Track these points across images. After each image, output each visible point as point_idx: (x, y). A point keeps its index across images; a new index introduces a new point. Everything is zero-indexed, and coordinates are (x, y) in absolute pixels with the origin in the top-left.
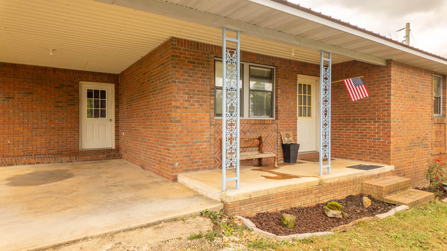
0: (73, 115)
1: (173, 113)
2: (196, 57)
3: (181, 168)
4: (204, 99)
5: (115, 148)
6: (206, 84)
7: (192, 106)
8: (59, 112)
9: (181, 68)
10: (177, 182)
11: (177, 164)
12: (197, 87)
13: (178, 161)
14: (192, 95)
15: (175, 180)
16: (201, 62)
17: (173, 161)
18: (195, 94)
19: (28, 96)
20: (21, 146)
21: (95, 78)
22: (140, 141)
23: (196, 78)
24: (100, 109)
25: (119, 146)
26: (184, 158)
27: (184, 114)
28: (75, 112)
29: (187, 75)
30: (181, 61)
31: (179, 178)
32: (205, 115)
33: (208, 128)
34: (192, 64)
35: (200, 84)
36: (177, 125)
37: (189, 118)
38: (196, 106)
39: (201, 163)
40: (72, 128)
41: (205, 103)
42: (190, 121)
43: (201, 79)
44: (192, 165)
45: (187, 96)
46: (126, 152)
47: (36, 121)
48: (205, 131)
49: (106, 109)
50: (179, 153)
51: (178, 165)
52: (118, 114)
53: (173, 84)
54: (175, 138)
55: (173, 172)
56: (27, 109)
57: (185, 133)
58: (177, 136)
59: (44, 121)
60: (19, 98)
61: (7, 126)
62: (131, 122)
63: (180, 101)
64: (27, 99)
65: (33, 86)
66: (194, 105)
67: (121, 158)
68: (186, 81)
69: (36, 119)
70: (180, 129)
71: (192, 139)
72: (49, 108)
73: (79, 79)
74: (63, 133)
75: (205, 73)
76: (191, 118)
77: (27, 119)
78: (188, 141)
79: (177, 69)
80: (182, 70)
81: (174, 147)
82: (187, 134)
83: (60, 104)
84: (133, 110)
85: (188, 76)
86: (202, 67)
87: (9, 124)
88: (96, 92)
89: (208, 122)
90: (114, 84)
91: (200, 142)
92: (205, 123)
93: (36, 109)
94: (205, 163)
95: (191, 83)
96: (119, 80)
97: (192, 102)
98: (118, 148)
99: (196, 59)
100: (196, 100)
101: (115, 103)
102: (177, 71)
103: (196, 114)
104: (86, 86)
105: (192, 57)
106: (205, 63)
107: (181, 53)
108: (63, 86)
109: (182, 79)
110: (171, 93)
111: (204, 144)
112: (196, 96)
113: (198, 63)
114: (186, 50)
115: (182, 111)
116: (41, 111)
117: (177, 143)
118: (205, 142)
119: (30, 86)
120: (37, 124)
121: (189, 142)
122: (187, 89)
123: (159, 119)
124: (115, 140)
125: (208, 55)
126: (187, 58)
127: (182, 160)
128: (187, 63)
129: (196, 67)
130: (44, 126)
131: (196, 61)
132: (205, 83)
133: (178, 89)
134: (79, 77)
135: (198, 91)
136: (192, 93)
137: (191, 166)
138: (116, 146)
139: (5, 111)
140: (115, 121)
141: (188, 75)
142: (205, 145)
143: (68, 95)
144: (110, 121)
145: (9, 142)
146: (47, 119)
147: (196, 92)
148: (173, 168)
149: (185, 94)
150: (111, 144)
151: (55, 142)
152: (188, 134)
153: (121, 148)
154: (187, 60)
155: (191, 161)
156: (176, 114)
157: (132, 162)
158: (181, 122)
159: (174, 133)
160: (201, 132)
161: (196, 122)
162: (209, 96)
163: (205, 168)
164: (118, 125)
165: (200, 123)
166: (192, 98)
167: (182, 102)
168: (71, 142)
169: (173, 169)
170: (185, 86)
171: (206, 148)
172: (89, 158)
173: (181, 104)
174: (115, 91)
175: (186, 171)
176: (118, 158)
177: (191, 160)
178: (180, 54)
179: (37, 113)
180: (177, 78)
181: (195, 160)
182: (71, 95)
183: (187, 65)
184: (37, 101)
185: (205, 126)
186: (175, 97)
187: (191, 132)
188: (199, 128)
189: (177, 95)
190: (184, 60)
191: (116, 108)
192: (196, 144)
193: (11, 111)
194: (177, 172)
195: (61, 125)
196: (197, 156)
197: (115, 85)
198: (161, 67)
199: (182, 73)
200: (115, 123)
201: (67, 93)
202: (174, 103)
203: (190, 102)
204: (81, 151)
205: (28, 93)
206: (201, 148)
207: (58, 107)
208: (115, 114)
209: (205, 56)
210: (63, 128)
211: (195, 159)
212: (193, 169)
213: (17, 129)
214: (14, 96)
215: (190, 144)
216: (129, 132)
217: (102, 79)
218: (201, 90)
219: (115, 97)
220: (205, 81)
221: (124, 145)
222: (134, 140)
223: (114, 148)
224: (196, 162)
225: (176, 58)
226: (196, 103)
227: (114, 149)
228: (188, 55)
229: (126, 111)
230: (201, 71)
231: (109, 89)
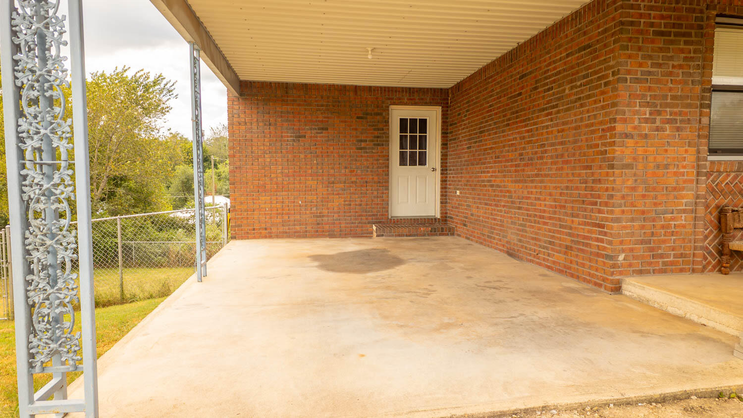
0: (381, 161)
1: (617, 148)
2: (672, 21)
3: (630, 265)
4: (686, 114)
5: (442, 217)
6: (692, 81)
7: (658, 131)
8: (362, 156)
9: (640, 49)
10: (621, 294)
11: (621, 257)
12: (670, 89)
13: (623, 251)
14: (658, 108)
15: (617, 289)
16: (683, 30)
17: (613, 250)
18: (668, 105)
19: (322, 133)
20: (315, 209)
21: (412, 97)
22: (504, 206)
23: (671, 70)
24: (418, 150)
25: (446, 213)
26: (636, 244)
27: (640, 150)
28: (384, 156)
29: (649, 62)
30: (640, 32)
31: (624, 286)
32: (686, 151)
33: (691, 181)
34: (663, 38)
35: (680, 82)
36: (625, 174)
37: (651, 159)
38: (668, 132)
39: (672, 259)
40: (379, 182)
41: (688, 124)
42: (652, 165)
43: (681, 71)
44: (652, 260)
45: (648, 110)
46: (465, 225)
47: (332, 172)
48: (683, 189)
49: (427, 151)
50: (627, 233)
51: (624, 259)
52: (446, 159)
53: (620, 85)
54: (619, 201)
55: (612, 274)
56: (321, 152)
57: (641, 191)
58: (623, 197)
59: (343, 171)
60: (311, 137)
61: (298, 178)
62: (478, 172)
63: (632, 120)
64: (320, 137)
65: (328, 118)
66: (664, 130)
67: (453, 234)
68: (649, 78)
69: (333, 168)
70: (630, 183)
71: (655, 204)
72: (349, 151)
73: (389, 101)
74: (367, 190)
75: (692, 55)
76: (655, 158)
77: (322, 168)
78: (645, 208)
79: (629, 52)
80: (640, 53)
81: (618, 220)
82: (644, 193)
83: (363, 145)
84: (485, 150)
85: (653, 65)
86: (686, 43)
87: (300, 176)
88: (413, 121)
89: (693, 167)
90: (441, 107)
91: (672, 213)
92: (685, 170)
93: (332, 152)
94: (681, 260)
95: (658, 81)
96: (449, 99)
97: (658, 123)
98: (446, 217)
99: (674, 26)
100: (668, 117)
101: (442, 140)
102: (630, 57)
103: (666, 151)
104: (399, 113)
105: (663, 21)
106: (693, 32)
107: (641, 16)
108: (367, 114)
109: (639, 73)
110: (614, 105)
111: (682, 216)
112: (668, 110)
113: (676, 34)
114: (651, 8)
115: (637, 143)
116: (339, 156)
117: (623, 212)
118: (684, 213)
119: (325, 118)
120: (334, 175)
121: (649, 212)
122: (649, 94)
123: (566, 162)
124: (442, 203)
125: (701, 12)
126: (652, 25)
127: (632, 250)
128: (651, 36)
129: (672, 42)
130: (343, 178)
131: (673, 30)
132: (690, 79)
133: (630, 95)
134: (389, 99)
135: (674, 97)
136: (658, 102)
137: (650, 264)
138: (442, 213)
139: (295, 156)
140: (442, 170)
141: (652, 63)
142: (683, 218)
143: (375, 130)
144: (433, 171)
145: (300, 202)
146: (346, 168)
147: (669, 101)
148: (615, 264)
149: (644, 106)
150: (433, 210)
151: (356, 205)
152: (646, 193)
153: (451, 218)
154: (652, 29)
155: (652, 253)
156: (623, 151)
157: (481, 243)
158: (633, 169)
159: (619, 191)
160: (675, 189)
161: (666, 166)
162: (697, 108)
163: (681, 271)
164: (446, 177)
165: (675, 170)
166: (659, 113)
167: (636, 123)
168: (378, 204)
169: (614, 266)
170: (645, 87)
171: (684, 226)
172: (406, 231)
173: (635, 128)
174: (442, 119)
175: (640, 272)
176: (448, 235)
177: (652, 249)
178: (637, 18)
179: (334, 160)
180: (629, 72)
181: (660, 252)
182: (378, 129)
183: (653, 42)
184: (333, 140)
185: (685, 177)
186: (624, 113)
187: (654, 189)
188: (672, 181)
189: (626, 109)
190: (647, 31)
191: (442, 148)
192: (662, 216)
193: (302, 156)
194: (621, 273)
195: (364, 178)
196: (664, 242)
197: (443, 107)
198: (577, 55)
199: (640, 60)
200: (442, 174)
201: (373, 126)
202: (620, 127)
203: (655, 123)
204: (391, 219)
205: (323, 129)
206: (673, 226)
207: (361, 149)
208: (442, 159)
209: (694, 15)
210: (367, 182)
211: (659, 248)
212: (654, 270)
213: (309, 183)
214: (306, 133)
215: (649, 216)
216: (473, 190)
217: (422, 99)
218: (679, 94)
219: (442, 129)
220: (690, 75)
221: (459, 212)
222: (486, 204)
223: (438, 216)
224: (661, 256)
225: (630, 28)
226: (667, 125)
227: (439, 219)
228: (654, 18)
229: (466, 152)
230: (682, 51)
231: (433, 115)
